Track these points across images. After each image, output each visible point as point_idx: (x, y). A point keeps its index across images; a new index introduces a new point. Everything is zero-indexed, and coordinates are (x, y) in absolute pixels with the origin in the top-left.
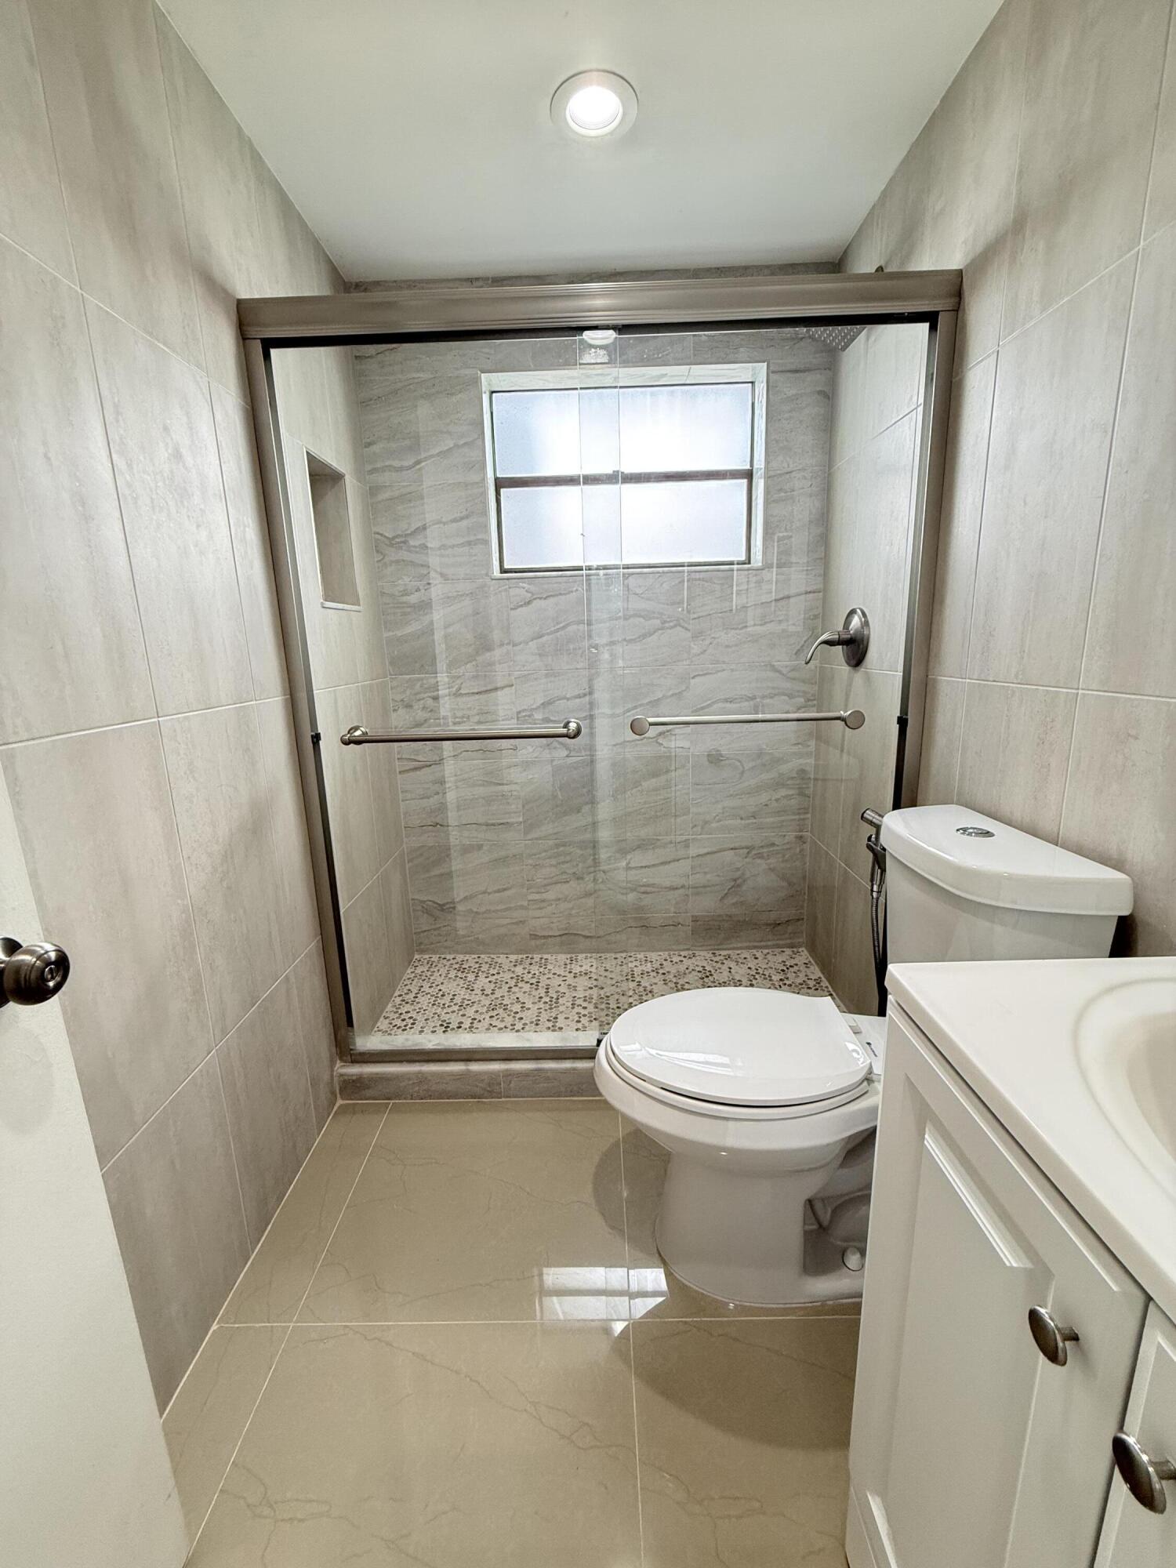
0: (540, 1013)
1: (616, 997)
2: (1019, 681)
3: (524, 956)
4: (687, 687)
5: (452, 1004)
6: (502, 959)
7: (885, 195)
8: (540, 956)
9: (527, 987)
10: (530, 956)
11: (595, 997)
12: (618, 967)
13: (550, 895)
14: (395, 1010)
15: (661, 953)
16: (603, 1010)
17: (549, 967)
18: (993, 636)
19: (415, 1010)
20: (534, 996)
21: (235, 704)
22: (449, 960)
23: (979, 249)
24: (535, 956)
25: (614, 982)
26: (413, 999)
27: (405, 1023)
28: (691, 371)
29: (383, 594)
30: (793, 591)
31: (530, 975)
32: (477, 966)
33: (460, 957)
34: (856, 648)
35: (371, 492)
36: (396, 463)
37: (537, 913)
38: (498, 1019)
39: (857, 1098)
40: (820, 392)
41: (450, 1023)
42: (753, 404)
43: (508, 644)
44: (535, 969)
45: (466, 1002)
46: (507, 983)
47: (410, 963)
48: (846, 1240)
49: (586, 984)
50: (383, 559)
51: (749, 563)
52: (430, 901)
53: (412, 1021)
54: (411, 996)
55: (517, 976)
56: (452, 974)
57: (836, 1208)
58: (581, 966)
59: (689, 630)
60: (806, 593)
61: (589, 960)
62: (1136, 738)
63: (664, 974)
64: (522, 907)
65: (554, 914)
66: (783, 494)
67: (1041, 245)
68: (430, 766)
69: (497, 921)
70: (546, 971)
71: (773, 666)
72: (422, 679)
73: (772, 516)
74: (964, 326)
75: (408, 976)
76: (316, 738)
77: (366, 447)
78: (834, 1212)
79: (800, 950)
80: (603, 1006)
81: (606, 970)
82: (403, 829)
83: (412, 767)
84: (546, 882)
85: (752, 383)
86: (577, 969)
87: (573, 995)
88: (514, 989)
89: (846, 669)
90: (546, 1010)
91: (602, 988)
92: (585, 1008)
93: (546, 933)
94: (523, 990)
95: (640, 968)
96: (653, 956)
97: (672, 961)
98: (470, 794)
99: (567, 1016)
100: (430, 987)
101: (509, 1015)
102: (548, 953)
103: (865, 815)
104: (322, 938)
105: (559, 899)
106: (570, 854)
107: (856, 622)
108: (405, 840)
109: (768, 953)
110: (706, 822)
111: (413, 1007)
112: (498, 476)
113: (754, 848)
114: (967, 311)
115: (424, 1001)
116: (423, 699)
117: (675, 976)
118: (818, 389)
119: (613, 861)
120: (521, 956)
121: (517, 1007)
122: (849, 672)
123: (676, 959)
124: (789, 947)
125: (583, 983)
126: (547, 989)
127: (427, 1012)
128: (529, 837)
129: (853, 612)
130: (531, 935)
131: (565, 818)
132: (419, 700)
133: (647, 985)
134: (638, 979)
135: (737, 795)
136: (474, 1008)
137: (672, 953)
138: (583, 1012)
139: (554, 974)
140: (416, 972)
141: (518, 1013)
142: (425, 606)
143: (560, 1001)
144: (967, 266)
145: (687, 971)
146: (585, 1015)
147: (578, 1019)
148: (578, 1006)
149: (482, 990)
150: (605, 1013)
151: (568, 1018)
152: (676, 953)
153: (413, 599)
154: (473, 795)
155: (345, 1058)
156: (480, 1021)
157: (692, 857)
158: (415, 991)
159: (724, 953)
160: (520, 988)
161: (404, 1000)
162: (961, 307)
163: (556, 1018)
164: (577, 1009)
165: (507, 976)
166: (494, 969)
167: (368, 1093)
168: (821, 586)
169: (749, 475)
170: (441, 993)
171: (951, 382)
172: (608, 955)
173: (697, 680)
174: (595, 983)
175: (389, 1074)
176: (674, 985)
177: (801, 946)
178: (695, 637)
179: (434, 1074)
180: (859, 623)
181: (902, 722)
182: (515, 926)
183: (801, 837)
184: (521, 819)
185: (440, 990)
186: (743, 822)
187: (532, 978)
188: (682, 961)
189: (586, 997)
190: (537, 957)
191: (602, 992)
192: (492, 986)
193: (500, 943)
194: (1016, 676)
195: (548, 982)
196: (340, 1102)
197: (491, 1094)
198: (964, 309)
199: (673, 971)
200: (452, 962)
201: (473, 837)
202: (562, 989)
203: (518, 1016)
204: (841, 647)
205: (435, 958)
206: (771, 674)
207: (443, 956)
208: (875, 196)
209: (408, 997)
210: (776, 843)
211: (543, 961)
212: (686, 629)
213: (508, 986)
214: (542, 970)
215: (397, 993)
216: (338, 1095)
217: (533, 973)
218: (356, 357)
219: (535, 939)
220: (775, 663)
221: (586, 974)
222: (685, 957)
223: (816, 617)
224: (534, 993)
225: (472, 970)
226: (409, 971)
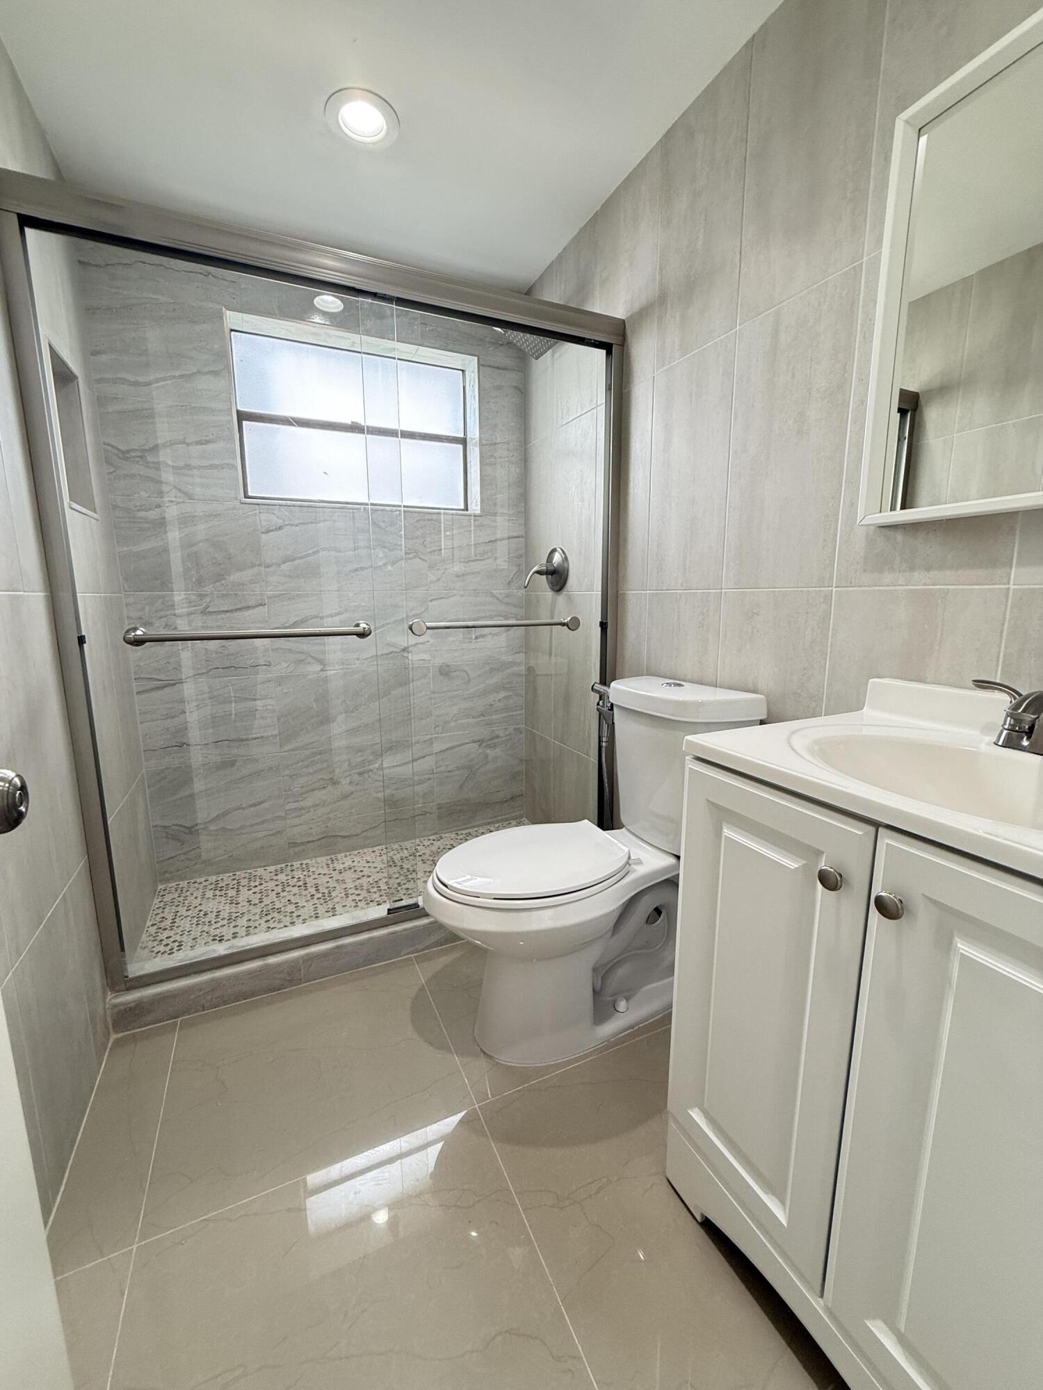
0: (317, 907)
1: (385, 880)
2: (684, 588)
3: (283, 865)
4: (427, 609)
5: (219, 920)
6: (260, 871)
7: (560, 258)
8: (299, 862)
9: (296, 890)
10: (289, 864)
11: (365, 885)
12: (378, 858)
13: (308, 802)
14: (153, 939)
15: (413, 841)
16: (375, 892)
17: (311, 870)
18: (664, 560)
19: (178, 933)
20: (305, 896)
21: (8, 591)
22: (201, 883)
23: (636, 307)
24: (294, 863)
25: (378, 869)
26: (171, 925)
27: (169, 947)
28: (419, 351)
29: (115, 507)
30: (499, 536)
31: (295, 880)
32: (235, 882)
33: (213, 879)
34: (558, 577)
35: (100, 401)
36: (131, 378)
37: (297, 821)
38: (274, 922)
39: (625, 876)
40: (516, 387)
41: (223, 936)
42: (464, 387)
43: (260, 565)
44: (298, 874)
45: (234, 915)
46: (273, 890)
47: (155, 893)
48: (614, 994)
49: (353, 876)
50: (114, 471)
51: (467, 510)
52: (176, 825)
53: (177, 944)
54: (168, 923)
55: (282, 883)
56: (209, 894)
57: (604, 975)
58: (343, 863)
59: (426, 561)
60: (509, 538)
61: (349, 858)
62: (758, 615)
63: (420, 856)
64: (278, 818)
65: (313, 819)
66: (492, 460)
67: (678, 315)
68: (174, 684)
69: (254, 835)
70: (311, 874)
71: (491, 593)
72: (163, 597)
73: (486, 475)
74: (629, 357)
75: (157, 906)
76: (81, 640)
77: (92, 354)
78: (602, 979)
79: (522, 820)
80: (375, 890)
81: (368, 862)
82: (142, 752)
83: (153, 686)
84: (304, 790)
85: (463, 371)
86: (339, 866)
87: (344, 887)
88: (282, 894)
89: (549, 594)
90: (321, 904)
91: (370, 876)
92: (358, 895)
93: (305, 840)
94: (292, 893)
95: (398, 856)
96: (408, 844)
97: (424, 845)
98: (221, 711)
99: (344, 904)
100: (187, 910)
101: (285, 916)
102: (308, 859)
103: (595, 687)
104: (88, 858)
105: (317, 805)
106: (326, 761)
107: (557, 558)
108: (144, 763)
109: (499, 826)
110: (446, 722)
111: (173, 932)
112: (239, 409)
113: (483, 741)
114: (630, 347)
115: (185, 924)
116: (166, 616)
117: (430, 856)
118: (514, 384)
119: (367, 764)
120: (280, 866)
121: (291, 908)
122: (553, 595)
123: (426, 843)
124: (514, 820)
125: (349, 876)
126: (317, 887)
127: (191, 932)
128: (286, 748)
129: (554, 551)
130: (289, 843)
131: (321, 728)
132: (161, 618)
133: (408, 866)
134: (399, 864)
135: (469, 698)
136: (246, 918)
137: (422, 839)
138: (358, 898)
139: (320, 874)
140: (165, 900)
141: (293, 912)
142: (161, 524)
143: (333, 894)
144: (627, 318)
145: (439, 850)
146: (360, 901)
147: (355, 904)
148: (351, 894)
149: (248, 902)
150: (378, 894)
151: (346, 906)
152: (426, 838)
153: (153, 515)
154: (225, 712)
155: (117, 988)
156: (256, 927)
157: (436, 753)
158: (170, 917)
159: (464, 832)
160: (288, 892)
161: (161, 928)
162: (626, 344)
163: (334, 908)
164: (351, 898)
165: (271, 885)
166: (255, 881)
167: (150, 1018)
168: (522, 533)
169: (463, 441)
170: (202, 913)
171: (622, 393)
172: (366, 850)
173: (434, 603)
174: (361, 874)
175: (175, 990)
176: (432, 863)
177: (523, 817)
178: (431, 567)
179: (228, 978)
180: (561, 559)
181: (603, 626)
182: (272, 838)
183: (518, 729)
184: (276, 732)
185: (201, 911)
186: (474, 720)
187: (298, 881)
188: (432, 844)
189: (356, 886)
190: (297, 864)
191: (370, 880)
192: (259, 896)
193: (260, 856)
194: (682, 586)
195: (316, 881)
196: (114, 1037)
197: (291, 982)
198: (628, 346)
199: (428, 851)
200: (205, 884)
201: (225, 754)
202: (332, 884)
203: (295, 915)
204: (545, 576)
205: (184, 884)
206: (489, 599)
207: (193, 881)
208: (553, 255)
209: (163, 924)
210: (501, 735)
211: (304, 866)
212: (424, 560)
213: (275, 892)
214: (305, 873)
215: (149, 923)
216: (111, 1030)
217: (297, 877)
218: (80, 262)
219: (295, 846)
220: (494, 591)
221: (350, 868)
222: (434, 840)
223: (521, 556)
224: (304, 893)
225: (231, 886)
226: (156, 901)
